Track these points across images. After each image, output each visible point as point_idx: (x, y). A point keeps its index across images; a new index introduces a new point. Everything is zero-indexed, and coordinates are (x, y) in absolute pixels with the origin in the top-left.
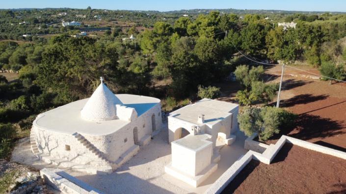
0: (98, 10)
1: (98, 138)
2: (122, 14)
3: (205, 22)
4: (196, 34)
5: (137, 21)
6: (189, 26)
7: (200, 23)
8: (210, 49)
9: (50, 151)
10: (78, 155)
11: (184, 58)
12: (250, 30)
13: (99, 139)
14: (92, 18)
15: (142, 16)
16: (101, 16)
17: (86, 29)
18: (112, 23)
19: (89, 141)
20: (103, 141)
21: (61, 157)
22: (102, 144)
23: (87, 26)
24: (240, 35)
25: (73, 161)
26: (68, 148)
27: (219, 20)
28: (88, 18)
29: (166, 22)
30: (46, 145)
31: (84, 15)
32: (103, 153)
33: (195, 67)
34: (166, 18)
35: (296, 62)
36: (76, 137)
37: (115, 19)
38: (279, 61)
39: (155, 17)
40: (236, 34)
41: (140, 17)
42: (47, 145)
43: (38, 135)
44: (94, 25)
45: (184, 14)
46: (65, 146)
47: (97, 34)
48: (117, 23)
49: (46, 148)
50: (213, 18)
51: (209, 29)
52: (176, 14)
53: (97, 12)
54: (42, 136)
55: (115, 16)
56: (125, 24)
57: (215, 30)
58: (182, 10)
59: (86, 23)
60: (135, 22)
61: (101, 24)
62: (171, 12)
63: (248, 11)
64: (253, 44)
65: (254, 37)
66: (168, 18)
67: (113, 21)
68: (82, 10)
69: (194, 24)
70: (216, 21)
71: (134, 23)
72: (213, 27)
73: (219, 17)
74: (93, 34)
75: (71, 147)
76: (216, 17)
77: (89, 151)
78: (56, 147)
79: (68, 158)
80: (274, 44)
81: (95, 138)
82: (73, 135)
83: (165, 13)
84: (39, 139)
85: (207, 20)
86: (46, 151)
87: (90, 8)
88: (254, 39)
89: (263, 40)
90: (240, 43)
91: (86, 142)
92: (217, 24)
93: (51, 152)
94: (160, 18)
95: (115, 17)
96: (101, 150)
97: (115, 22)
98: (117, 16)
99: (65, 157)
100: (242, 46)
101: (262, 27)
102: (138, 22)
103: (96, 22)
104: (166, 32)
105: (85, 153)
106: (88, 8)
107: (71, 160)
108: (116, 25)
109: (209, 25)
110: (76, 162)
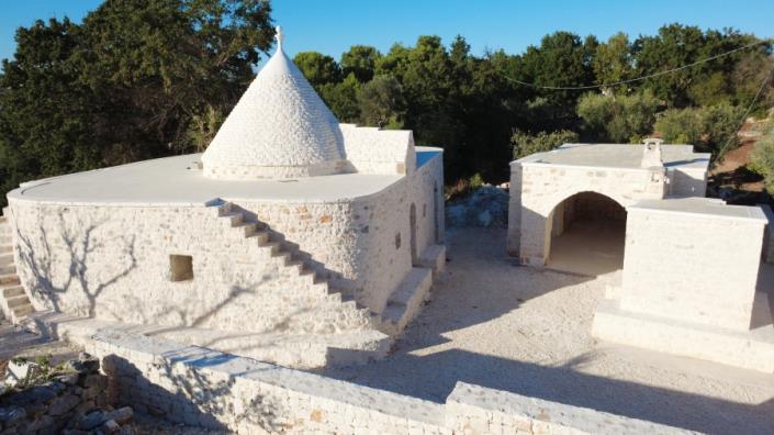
1: (318, 212)
9: (92, 298)
10: (236, 292)
13: (324, 219)
19: (279, 229)
20: (340, 224)
21: (149, 314)
22: (334, 239)
25: (206, 325)
26: (183, 268)
30: (73, 273)
32: (339, 276)
36: (222, 213)
42: (78, 270)
43: (35, 238)
46: (167, 261)
49: (76, 283)
54: (54, 235)
75: (195, 263)
77: (282, 268)
78: (125, 273)
79: (183, 315)
81: (305, 216)
82: (209, 205)
84: (39, 253)
86: (73, 298)
91: (265, 235)
93: (98, 300)
96: (330, 266)
99: (167, 311)
105: (266, 278)
107: (199, 321)
110: (221, 326)
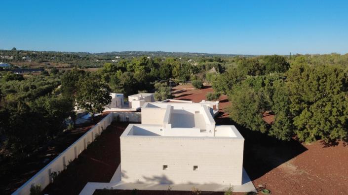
0: (25, 52)
2: (53, 56)
3: (139, 63)
4: (133, 71)
5: (70, 62)
6: (128, 66)
7: (135, 64)
8: (143, 77)
11: (130, 80)
12: (164, 67)
14: (20, 59)
15: (74, 58)
16: (31, 57)
17: (17, 69)
18: (43, 64)
23: (18, 67)
24: (159, 70)
27: (147, 62)
28: (16, 59)
29: (99, 63)
31: (10, 56)
33: (136, 84)
34: (99, 59)
35: (188, 83)
37: (45, 60)
38: (180, 84)
39: (88, 59)
40: (156, 70)
41: (72, 58)
44: (25, 66)
45: (116, 56)
47: (32, 75)
48: (49, 64)
50: (143, 61)
51: (141, 67)
52: (108, 55)
53: (26, 54)
55: (45, 57)
56: (57, 65)
57: (145, 68)
58: (113, 52)
59: (15, 65)
60: (68, 63)
61: (32, 65)
62: (102, 53)
63: (176, 53)
64: (166, 75)
65: (166, 71)
66: (101, 59)
67: (45, 63)
68: (6, 51)
69: (131, 65)
70: (146, 63)
71: (67, 65)
72: (144, 66)
73: (147, 60)
74: (28, 75)
76: (145, 60)
80: (176, 75)
83: (97, 54)
85: (139, 62)
87: (15, 49)
88: (166, 72)
89: (171, 72)
90: (159, 74)
92: (146, 64)
94: (93, 60)
95: (46, 59)
97: (47, 63)
98: (48, 57)
100: (160, 76)
101: (170, 66)
102: (72, 64)
103: (25, 63)
104: (113, 70)
106: (13, 50)
108: (48, 66)
109: (141, 65)
